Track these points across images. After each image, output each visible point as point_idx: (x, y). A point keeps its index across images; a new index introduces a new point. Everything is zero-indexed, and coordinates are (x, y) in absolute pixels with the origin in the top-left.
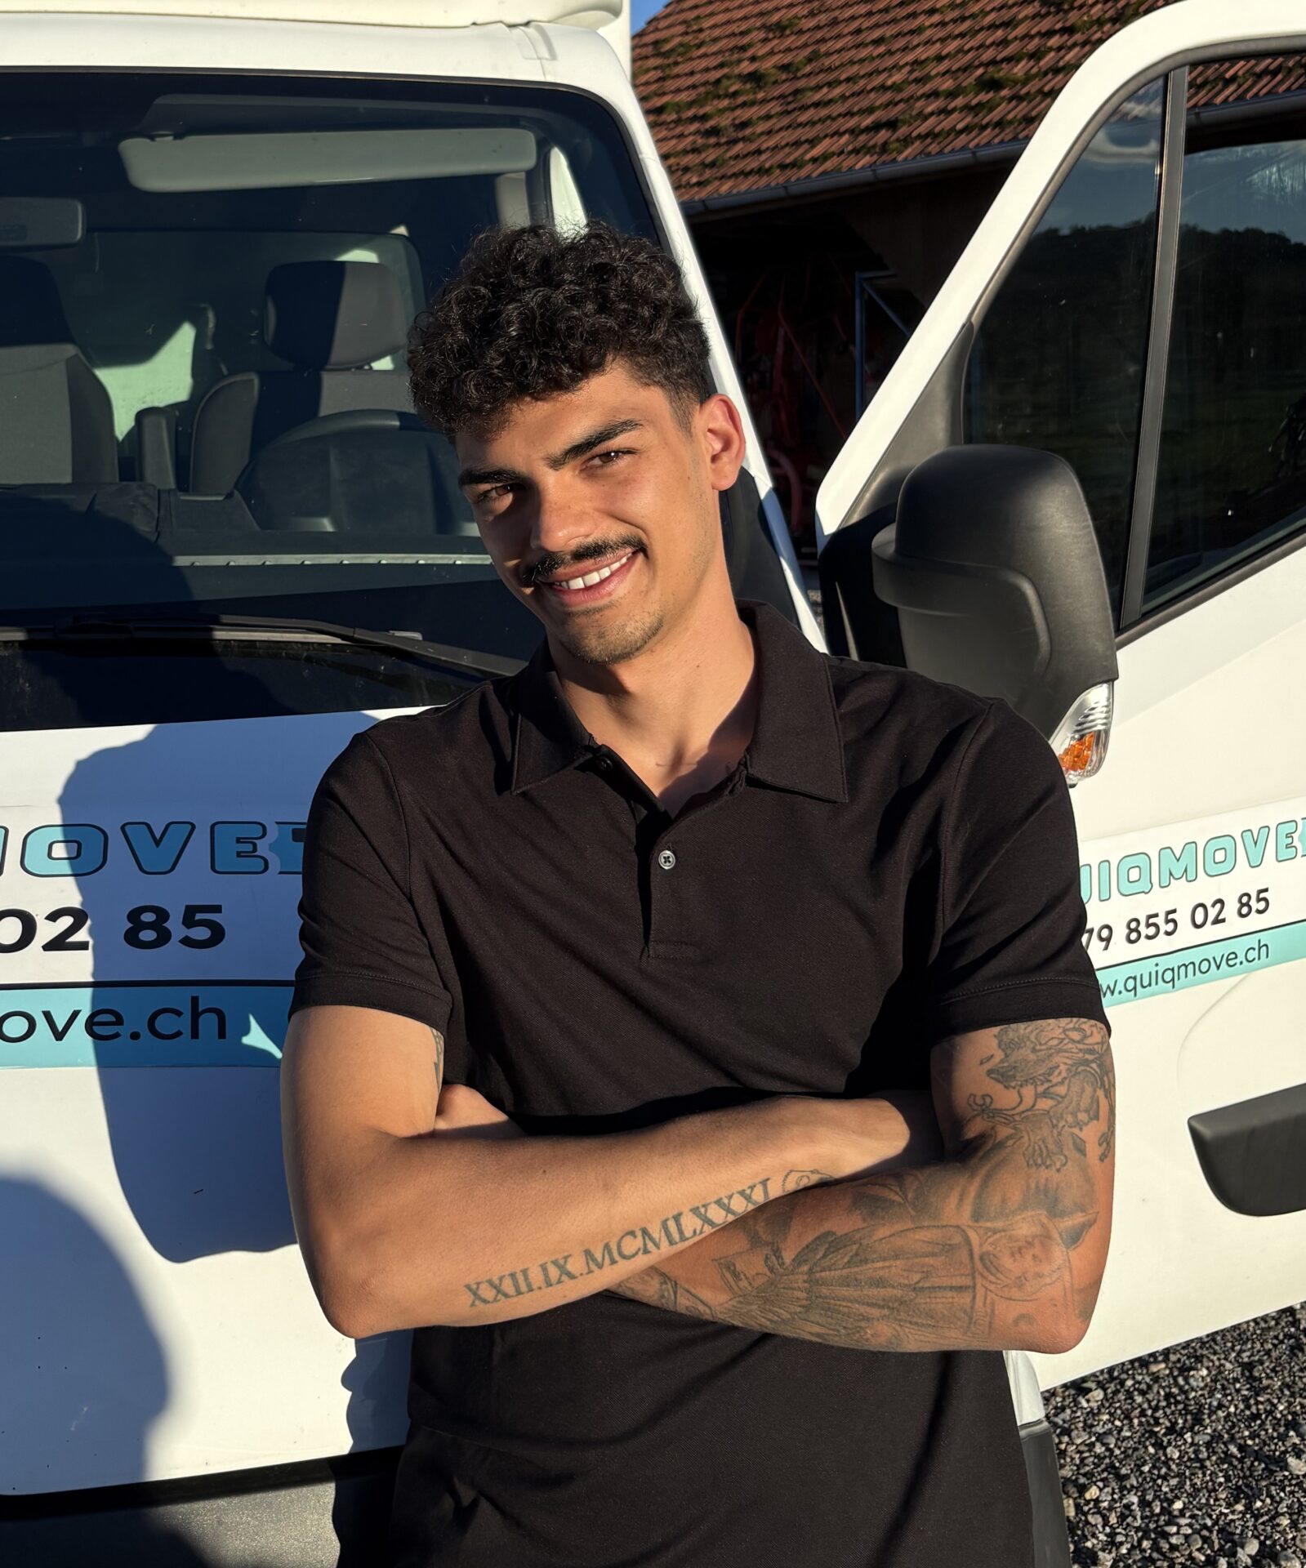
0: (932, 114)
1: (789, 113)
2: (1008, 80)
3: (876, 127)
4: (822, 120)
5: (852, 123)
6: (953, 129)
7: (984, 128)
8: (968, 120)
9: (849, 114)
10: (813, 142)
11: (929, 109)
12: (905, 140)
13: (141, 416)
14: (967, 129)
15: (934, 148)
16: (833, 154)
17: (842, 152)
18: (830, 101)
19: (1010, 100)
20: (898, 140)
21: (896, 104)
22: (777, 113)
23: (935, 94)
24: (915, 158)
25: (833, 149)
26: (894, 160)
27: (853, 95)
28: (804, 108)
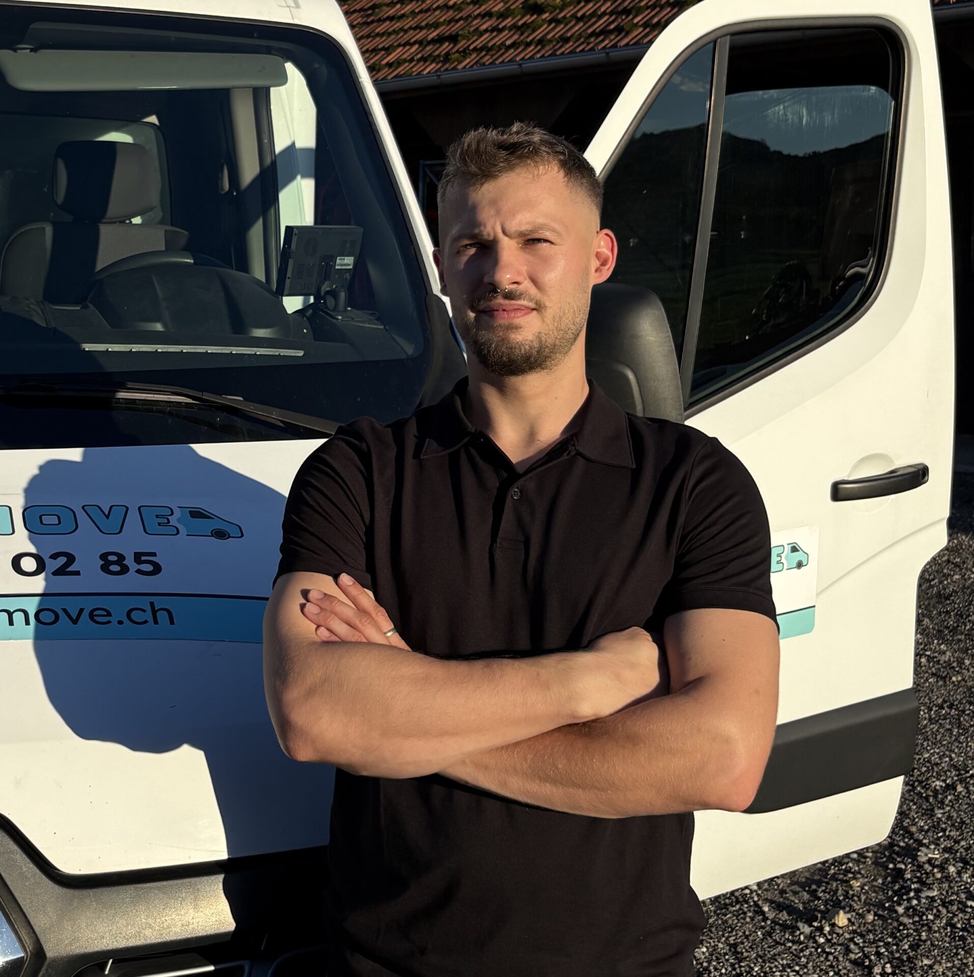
0: (486, 31)
1: (367, 24)
2: (548, 5)
3: (440, 40)
4: (395, 32)
5: (420, 35)
6: (503, 44)
7: (528, 45)
8: (516, 37)
9: (418, 28)
10: (388, 50)
11: (484, 27)
12: (464, 51)
14: (514, 45)
15: (487, 59)
16: (405, 61)
17: (412, 60)
18: (403, 16)
19: (550, 22)
20: (457, 51)
21: (457, 21)
22: (358, 23)
23: (489, 15)
24: (472, 66)
25: (405, 56)
26: (455, 68)
27: (421, 12)
28: (381, 21)
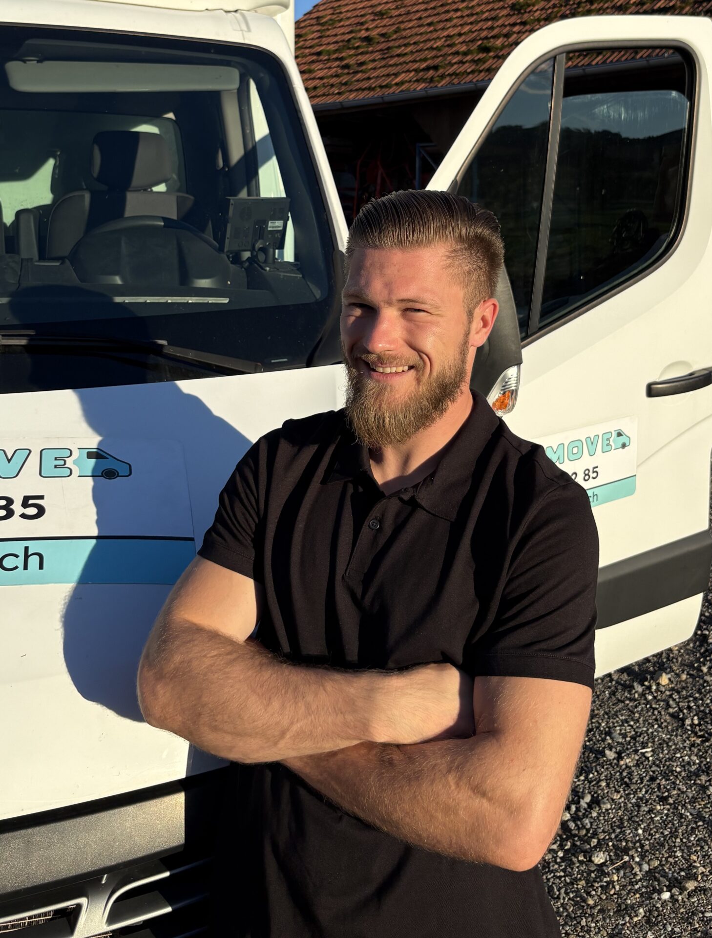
0: (455, 63)
1: (384, 59)
2: (493, 47)
3: (428, 69)
4: (401, 64)
5: (416, 66)
6: (465, 71)
7: (481, 71)
8: (473, 67)
9: (415, 61)
10: (396, 75)
11: (454, 61)
12: (442, 76)
13: (19, 214)
14: (473, 72)
15: (456, 81)
16: (406, 82)
17: (410, 81)
18: (406, 54)
19: (494, 58)
20: (438, 76)
21: (438, 57)
22: (379, 59)
23: (457, 53)
24: (447, 85)
25: (406, 79)
26: (436, 86)
27: (417, 51)
28: (392, 57)
